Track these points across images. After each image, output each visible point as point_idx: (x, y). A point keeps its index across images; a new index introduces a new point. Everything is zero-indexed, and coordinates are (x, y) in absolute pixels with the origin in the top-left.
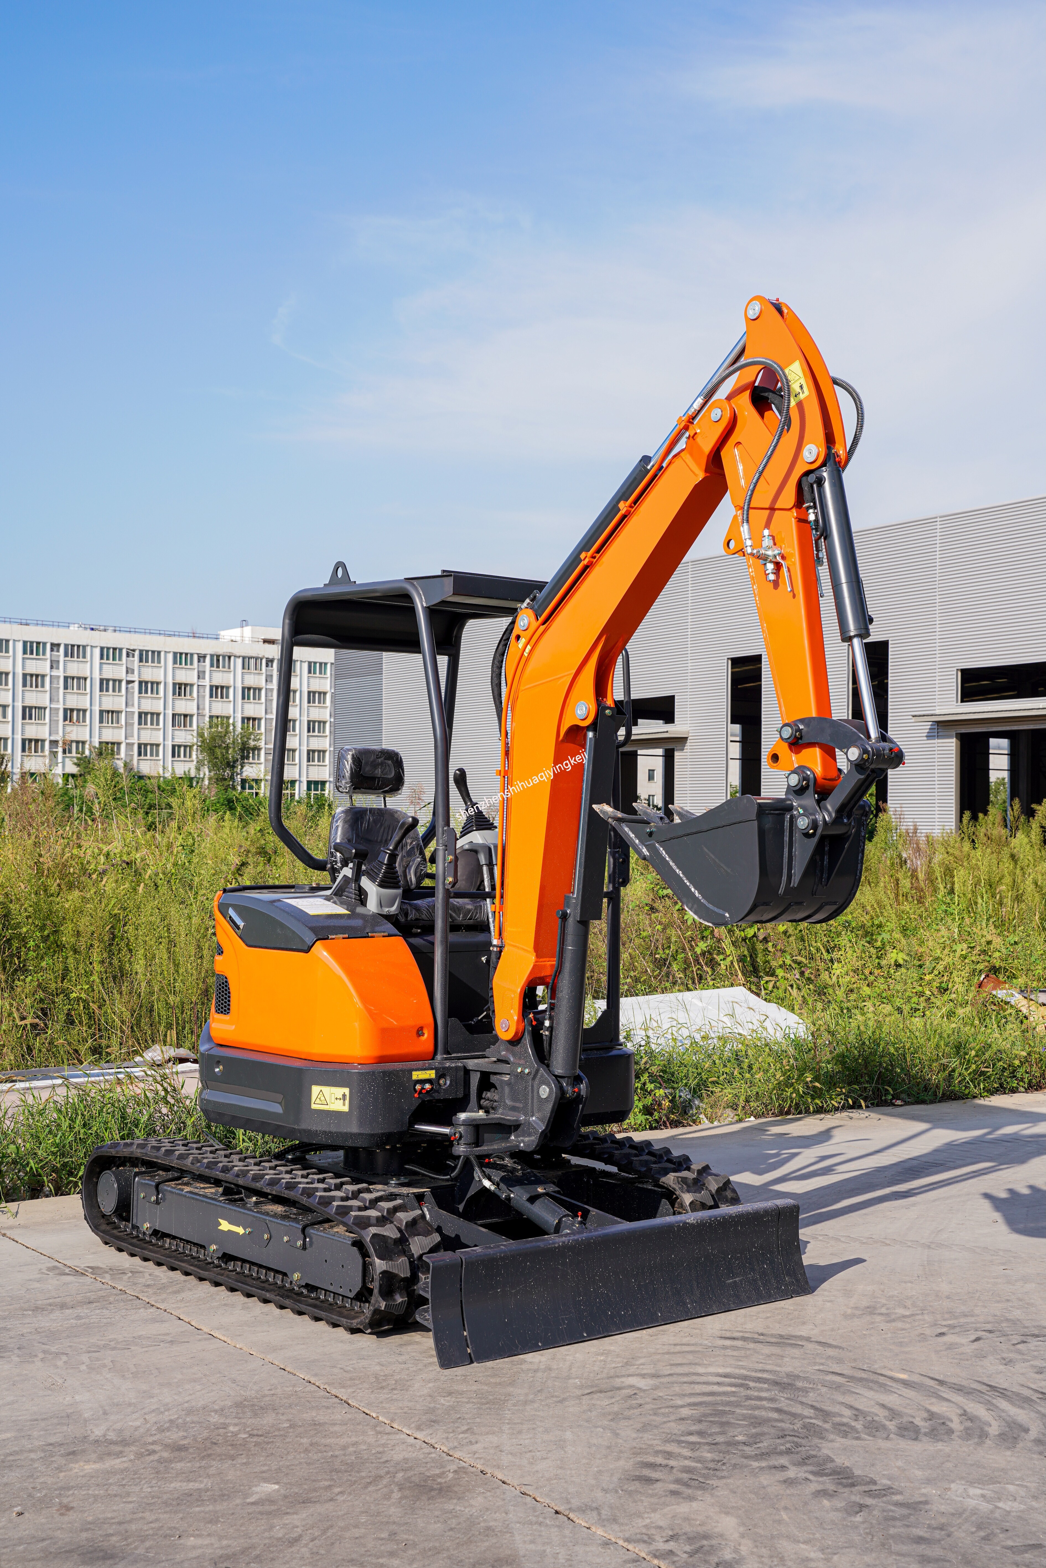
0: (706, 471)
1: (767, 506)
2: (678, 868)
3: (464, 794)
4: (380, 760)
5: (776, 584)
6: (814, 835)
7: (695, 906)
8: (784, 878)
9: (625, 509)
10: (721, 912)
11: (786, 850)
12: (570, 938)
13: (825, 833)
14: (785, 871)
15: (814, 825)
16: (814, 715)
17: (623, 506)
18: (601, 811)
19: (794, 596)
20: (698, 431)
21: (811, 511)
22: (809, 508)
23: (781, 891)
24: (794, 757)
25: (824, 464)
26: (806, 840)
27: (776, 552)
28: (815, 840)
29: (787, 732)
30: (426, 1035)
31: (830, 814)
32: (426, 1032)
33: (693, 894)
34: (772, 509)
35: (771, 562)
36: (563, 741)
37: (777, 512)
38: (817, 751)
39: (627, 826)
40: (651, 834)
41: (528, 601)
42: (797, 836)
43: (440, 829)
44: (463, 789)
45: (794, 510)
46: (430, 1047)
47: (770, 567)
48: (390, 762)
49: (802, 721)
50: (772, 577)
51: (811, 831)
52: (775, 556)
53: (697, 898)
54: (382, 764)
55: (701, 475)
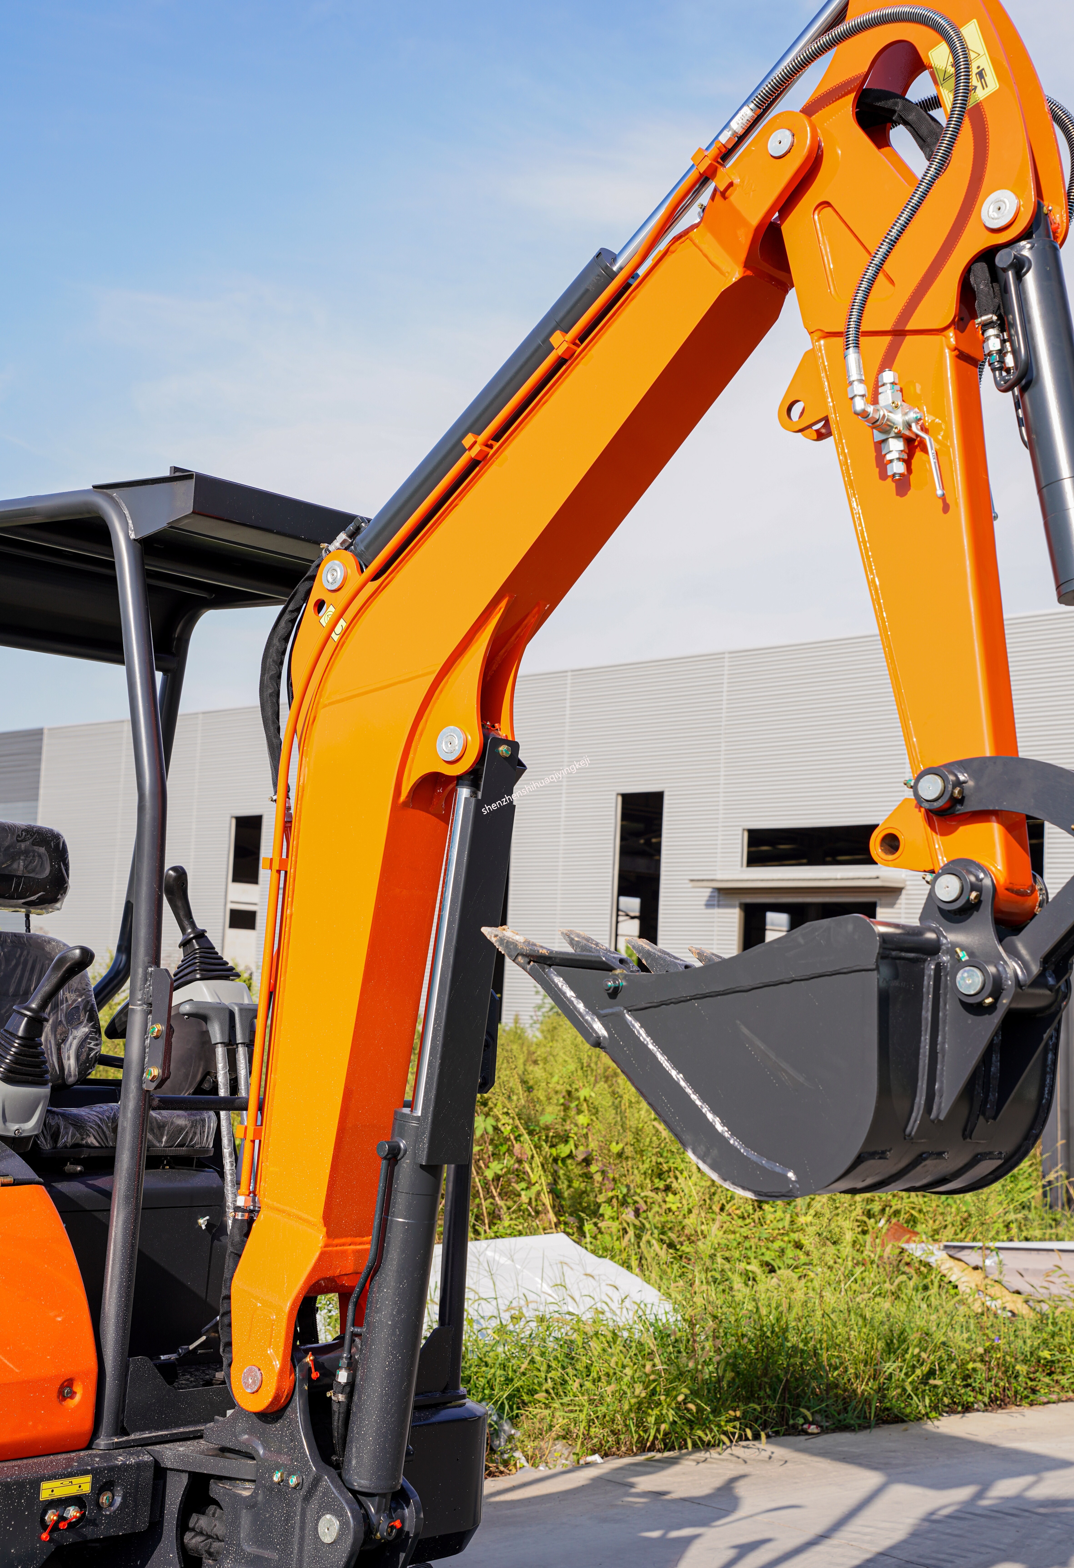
0: (747, 265)
1: (888, 327)
2: (676, 1066)
3: (182, 913)
4: (23, 846)
5: (903, 485)
6: (992, 1008)
7: (715, 1152)
8: (921, 1100)
9: (565, 346)
10: (778, 1168)
11: (926, 1039)
12: (401, 1201)
13: (1014, 1006)
14: (922, 1084)
15: (996, 987)
16: (988, 751)
17: (560, 342)
18: (501, 941)
19: (946, 508)
20: (737, 181)
21: (991, 332)
22: (986, 326)
23: (913, 1127)
24: (938, 841)
25: (1026, 235)
26: (971, 1019)
27: (912, 415)
28: (996, 1019)
29: (931, 788)
30: (78, 1398)
31: (1025, 966)
32: (78, 1389)
33: (712, 1126)
34: (899, 333)
35: (899, 435)
36: (405, 804)
37: (908, 338)
38: (995, 830)
39: (559, 974)
40: (614, 993)
41: (342, 536)
42: (950, 1009)
43: (140, 971)
44: (179, 904)
45: (951, 333)
46: (87, 1424)
47: (896, 447)
48: (42, 850)
49: (964, 765)
50: (898, 468)
51: (989, 1000)
52: (909, 426)
53: (720, 1136)
54: (26, 853)
55: (735, 274)
